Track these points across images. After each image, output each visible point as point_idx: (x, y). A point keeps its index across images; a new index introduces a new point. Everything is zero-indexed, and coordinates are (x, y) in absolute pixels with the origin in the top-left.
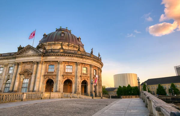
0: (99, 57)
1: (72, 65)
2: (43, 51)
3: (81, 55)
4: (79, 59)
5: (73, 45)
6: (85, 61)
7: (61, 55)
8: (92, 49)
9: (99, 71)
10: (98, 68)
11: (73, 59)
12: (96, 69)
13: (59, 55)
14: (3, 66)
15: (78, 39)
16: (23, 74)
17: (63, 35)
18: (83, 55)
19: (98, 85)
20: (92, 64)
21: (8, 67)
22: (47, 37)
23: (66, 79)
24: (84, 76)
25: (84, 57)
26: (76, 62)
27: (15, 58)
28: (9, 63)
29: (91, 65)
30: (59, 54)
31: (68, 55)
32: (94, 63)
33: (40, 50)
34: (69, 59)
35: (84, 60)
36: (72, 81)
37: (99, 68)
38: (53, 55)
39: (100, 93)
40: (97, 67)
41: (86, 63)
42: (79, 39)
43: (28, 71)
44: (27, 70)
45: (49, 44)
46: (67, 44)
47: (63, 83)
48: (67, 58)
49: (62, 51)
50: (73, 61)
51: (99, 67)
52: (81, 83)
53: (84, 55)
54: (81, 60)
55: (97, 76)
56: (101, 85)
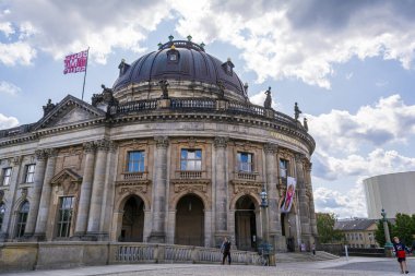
0: (297, 116)
1: (201, 147)
2: (109, 109)
3: (228, 112)
4: (222, 126)
5: (206, 85)
6: (245, 133)
7: (161, 117)
8: (269, 92)
9: (301, 166)
10: (295, 153)
11: (200, 126)
12: (288, 159)
13: (155, 117)
14: (12, 165)
15: (224, 65)
16: (59, 184)
17: (173, 58)
18: (235, 112)
19: (297, 210)
20: (271, 141)
21: (23, 164)
22: (129, 72)
23: (183, 193)
24: (245, 180)
25: (238, 117)
26: (213, 138)
27: (37, 137)
28: (25, 153)
29: (265, 146)
30: (155, 113)
31: (183, 115)
32: (280, 139)
33: (101, 108)
34: (189, 130)
35: (241, 129)
36: (204, 198)
37: (300, 154)
38: (137, 119)
39: (308, 238)
40: (290, 151)
41: (249, 138)
42: (229, 67)
43: (73, 173)
44: (70, 170)
45: (133, 89)
46: (188, 83)
47: (174, 205)
48: (182, 125)
49: (164, 103)
50: (203, 134)
51: (297, 149)
52: (233, 206)
53: (239, 113)
54: (231, 128)
55: (291, 181)
56: (312, 211)
